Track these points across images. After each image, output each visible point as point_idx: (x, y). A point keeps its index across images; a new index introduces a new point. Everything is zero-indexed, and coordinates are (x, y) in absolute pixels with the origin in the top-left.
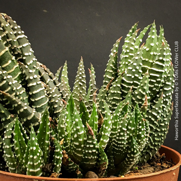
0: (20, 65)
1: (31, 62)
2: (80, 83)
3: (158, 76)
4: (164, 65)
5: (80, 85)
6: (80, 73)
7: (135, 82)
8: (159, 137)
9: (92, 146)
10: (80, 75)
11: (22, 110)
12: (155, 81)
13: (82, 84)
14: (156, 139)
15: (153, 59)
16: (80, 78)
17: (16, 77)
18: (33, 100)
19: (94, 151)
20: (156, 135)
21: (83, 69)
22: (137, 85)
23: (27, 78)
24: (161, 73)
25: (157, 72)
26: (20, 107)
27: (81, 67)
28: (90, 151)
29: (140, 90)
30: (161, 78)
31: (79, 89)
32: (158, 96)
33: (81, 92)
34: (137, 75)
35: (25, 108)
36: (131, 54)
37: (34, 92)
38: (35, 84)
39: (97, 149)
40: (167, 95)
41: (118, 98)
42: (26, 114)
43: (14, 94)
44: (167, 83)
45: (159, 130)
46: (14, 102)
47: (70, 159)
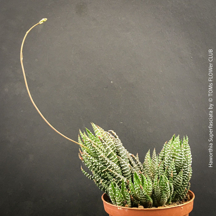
0: (118, 158)
1: (123, 155)
2: (153, 161)
3: (180, 161)
4: (182, 156)
5: (154, 162)
6: (154, 156)
7: (169, 164)
8: (183, 189)
9: (142, 194)
10: (154, 157)
11: (117, 177)
12: (179, 163)
13: (154, 161)
14: (182, 190)
15: (178, 153)
16: (154, 158)
17: (116, 163)
18: (123, 172)
19: (144, 196)
20: (181, 188)
21: (155, 154)
22: (170, 165)
23: (121, 163)
24: (181, 160)
25: (179, 159)
26: (116, 176)
27: (154, 153)
28: (142, 196)
29: (170, 168)
30: (181, 162)
31: (153, 163)
32: (181, 170)
33: (154, 165)
34: (169, 161)
35: (118, 176)
36: (168, 151)
37: (124, 169)
38: (124, 165)
39: (145, 195)
40: (185, 169)
41: (162, 171)
42: (119, 178)
43: (114, 170)
44: (185, 164)
45: (183, 186)
46: (114, 174)
47: (134, 199)
